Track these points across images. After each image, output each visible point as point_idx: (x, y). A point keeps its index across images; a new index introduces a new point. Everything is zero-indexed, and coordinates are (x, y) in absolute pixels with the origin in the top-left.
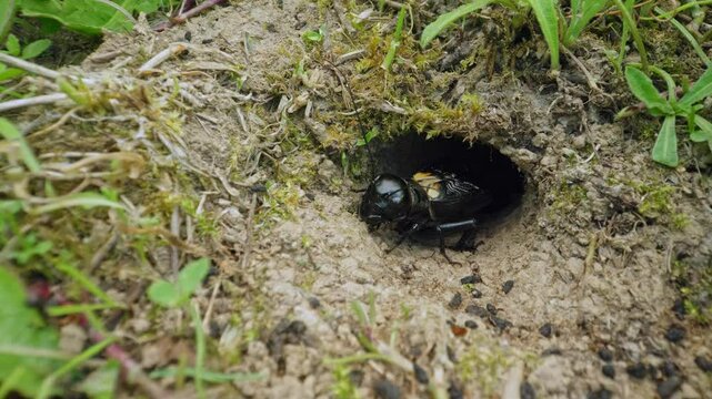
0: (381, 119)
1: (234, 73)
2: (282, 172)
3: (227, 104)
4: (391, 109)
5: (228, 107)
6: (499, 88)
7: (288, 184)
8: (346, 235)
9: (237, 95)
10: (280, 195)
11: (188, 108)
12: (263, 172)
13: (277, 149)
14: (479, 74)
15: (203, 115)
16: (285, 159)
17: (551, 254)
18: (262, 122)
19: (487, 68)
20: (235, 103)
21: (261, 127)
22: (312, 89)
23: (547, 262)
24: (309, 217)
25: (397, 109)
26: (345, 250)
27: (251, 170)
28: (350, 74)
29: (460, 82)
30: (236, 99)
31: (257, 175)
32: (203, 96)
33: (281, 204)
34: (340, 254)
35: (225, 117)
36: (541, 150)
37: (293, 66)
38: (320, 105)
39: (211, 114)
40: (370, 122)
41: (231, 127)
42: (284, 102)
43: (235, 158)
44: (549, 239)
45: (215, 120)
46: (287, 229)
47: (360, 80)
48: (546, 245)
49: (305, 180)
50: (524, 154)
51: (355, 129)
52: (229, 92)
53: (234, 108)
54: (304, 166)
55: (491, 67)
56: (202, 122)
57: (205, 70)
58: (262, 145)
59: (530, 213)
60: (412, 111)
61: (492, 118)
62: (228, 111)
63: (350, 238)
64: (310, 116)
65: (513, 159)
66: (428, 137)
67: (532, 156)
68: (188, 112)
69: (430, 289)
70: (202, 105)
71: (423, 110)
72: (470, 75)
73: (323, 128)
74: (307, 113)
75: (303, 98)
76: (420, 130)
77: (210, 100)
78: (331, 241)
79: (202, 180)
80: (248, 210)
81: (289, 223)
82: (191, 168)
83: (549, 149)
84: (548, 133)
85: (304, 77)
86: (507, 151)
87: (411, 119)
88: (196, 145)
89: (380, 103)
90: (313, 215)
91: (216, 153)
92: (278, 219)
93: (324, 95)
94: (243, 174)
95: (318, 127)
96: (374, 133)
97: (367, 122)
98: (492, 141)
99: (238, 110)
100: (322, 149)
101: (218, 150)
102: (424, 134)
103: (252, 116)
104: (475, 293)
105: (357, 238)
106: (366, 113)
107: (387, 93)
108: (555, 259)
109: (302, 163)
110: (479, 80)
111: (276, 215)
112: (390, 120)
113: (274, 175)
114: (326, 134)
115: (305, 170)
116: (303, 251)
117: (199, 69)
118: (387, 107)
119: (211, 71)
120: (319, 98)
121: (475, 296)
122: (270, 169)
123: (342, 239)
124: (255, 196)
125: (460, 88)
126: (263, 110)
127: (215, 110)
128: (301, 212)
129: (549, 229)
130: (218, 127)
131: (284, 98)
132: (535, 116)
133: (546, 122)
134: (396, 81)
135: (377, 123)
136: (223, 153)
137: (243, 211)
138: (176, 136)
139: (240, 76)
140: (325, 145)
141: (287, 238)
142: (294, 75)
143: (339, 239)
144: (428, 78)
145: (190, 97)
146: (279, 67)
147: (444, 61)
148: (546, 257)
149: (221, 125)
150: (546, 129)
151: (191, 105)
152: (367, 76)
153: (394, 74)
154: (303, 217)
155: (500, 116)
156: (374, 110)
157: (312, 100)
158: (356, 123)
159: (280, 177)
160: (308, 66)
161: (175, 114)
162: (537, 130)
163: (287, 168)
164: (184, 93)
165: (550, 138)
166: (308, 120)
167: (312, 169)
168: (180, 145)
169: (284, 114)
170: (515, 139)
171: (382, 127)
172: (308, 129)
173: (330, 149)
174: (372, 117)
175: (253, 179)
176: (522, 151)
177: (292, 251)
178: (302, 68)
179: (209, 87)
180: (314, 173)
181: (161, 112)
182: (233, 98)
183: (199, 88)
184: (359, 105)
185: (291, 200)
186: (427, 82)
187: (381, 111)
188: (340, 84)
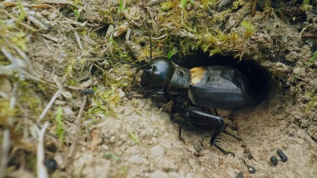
0: (178, 42)
1: (73, 6)
2: (109, 79)
3: (66, 28)
4: (185, 35)
5: (68, 31)
6: (260, 21)
7: (112, 88)
8: (154, 126)
9: (76, 23)
10: (106, 96)
11: (34, 30)
12: (95, 78)
13: (106, 62)
14: (245, 13)
15: (47, 36)
16: (111, 69)
17: (305, 139)
18: (94, 43)
19: (251, 8)
20: (73, 28)
21: (94, 46)
22: (131, 20)
23: (303, 145)
24: (127, 113)
25: (190, 35)
26: (154, 139)
27: (85, 77)
28: (157, 12)
29: (231, 18)
30: (74, 26)
31: (90, 82)
32: (48, 22)
33: (105, 104)
34: (151, 142)
35: (65, 38)
36: (292, 64)
37: (118, 5)
38: (136, 32)
39: (54, 36)
40: (171, 44)
41: (69, 45)
42: (110, 29)
43: (70, 68)
44: (303, 128)
45: (56, 40)
46: (109, 125)
47: (164, 16)
48: (300, 132)
49: (125, 84)
50: (280, 66)
51: (160, 49)
52: (69, 21)
53: (72, 31)
54: (125, 74)
55: (254, 7)
56: (46, 41)
57: (51, 4)
58: (94, 59)
59: (278, 106)
60: (200, 37)
61: (260, 40)
62: (67, 34)
63: (158, 128)
64: (130, 39)
65: (270, 69)
66: (211, 54)
67: (286, 68)
68: (34, 33)
69: (217, 166)
70: (46, 28)
71: (208, 36)
72: (238, 13)
73: (138, 47)
74: (127, 37)
75: (124, 26)
76: (205, 50)
77: (53, 25)
78: (143, 132)
79: (40, 86)
80: (79, 108)
81: (110, 119)
82: (30, 76)
83: (300, 62)
84: (298, 51)
85: (126, 12)
86: (267, 64)
87: (199, 42)
88: (40, 59)
89: (178, 31)
90: (130, 111)
91: (56, 64)
92: (102, 116)
93: (139, 25)
94: (78, 80)
95: (136, 47)
96: (174, 52)
97: (169, 44)
98: (256, 57)
99: (76, 33)
100: (138, 63)
101: (57, 62)
102: (208, 53)
103: (87, 38)
104: (251, 169)
105: (163, 128)
106: (169, 37)
107: (183, 24)
108: (309, 143)
109: (124, 72)
110: (245, 16)
111: (101, 112)
112: (184, 43)
113: (103, 81)
114: (141, 52)
115: (126, 77)
116: (120, 143)
117: (46, 3)
118: (183, 34)
119: (56, 4)
120: (136, 27)
121: (251, 172)
122: (101, 77)
123: (152, 131)
124: (85, 97)
125: (232, 22)
126: (96, 35)
127: (57, 32)
128: (121, 109)
129: (304, 121)
130: (58, 45)
131: (111, 26)
132: (289, 39)
133: (296, 43)
134: (189, 15)
135: (176, 46)
136: (62, 64)
137: (75, 109)
138: (19, 50)
139: (77, 9)
140: (140, 60)
141: (107, 133)
142: (119, 11)
143: (150, 130)
144: (211, 15)
145: (36, 22)
146: (108, 6)
147: (220, 4)
148: (301, 141)
149: (61, 43)
150: (297, 48)
151: (37, 28)
152: (169, 13)
153: (188, 11)
154: (122, 113)
155: (266, 39)
156: (173, 36)
157: (131, 28)
158: (162, 45)
159: (107, 82)
160: (128, 6)
161: (21, 34)
162: (291, 49)
163: (113, 76)
164: (31, 18)
165: (300, 55)
166: (128, 42)
167: (131, 76)
168: (21, 58)
169: (111, 38)
170: (274, 56)
171: (179, 48)
172: (128, 48)
173: (143, 62)
174: (172, 41)
175: (86, 84)
176: (279, 64)
177: (111, 144)
178: (124, 6)
179: (53, 16)
180: (132, 79)
181: (7, 31)
182: (71, 24)
183: (46, 16)
184: (163, 32)
185: (113, 100)
186: (210, 17)
187: (179, 37)
188: (150, 18)
